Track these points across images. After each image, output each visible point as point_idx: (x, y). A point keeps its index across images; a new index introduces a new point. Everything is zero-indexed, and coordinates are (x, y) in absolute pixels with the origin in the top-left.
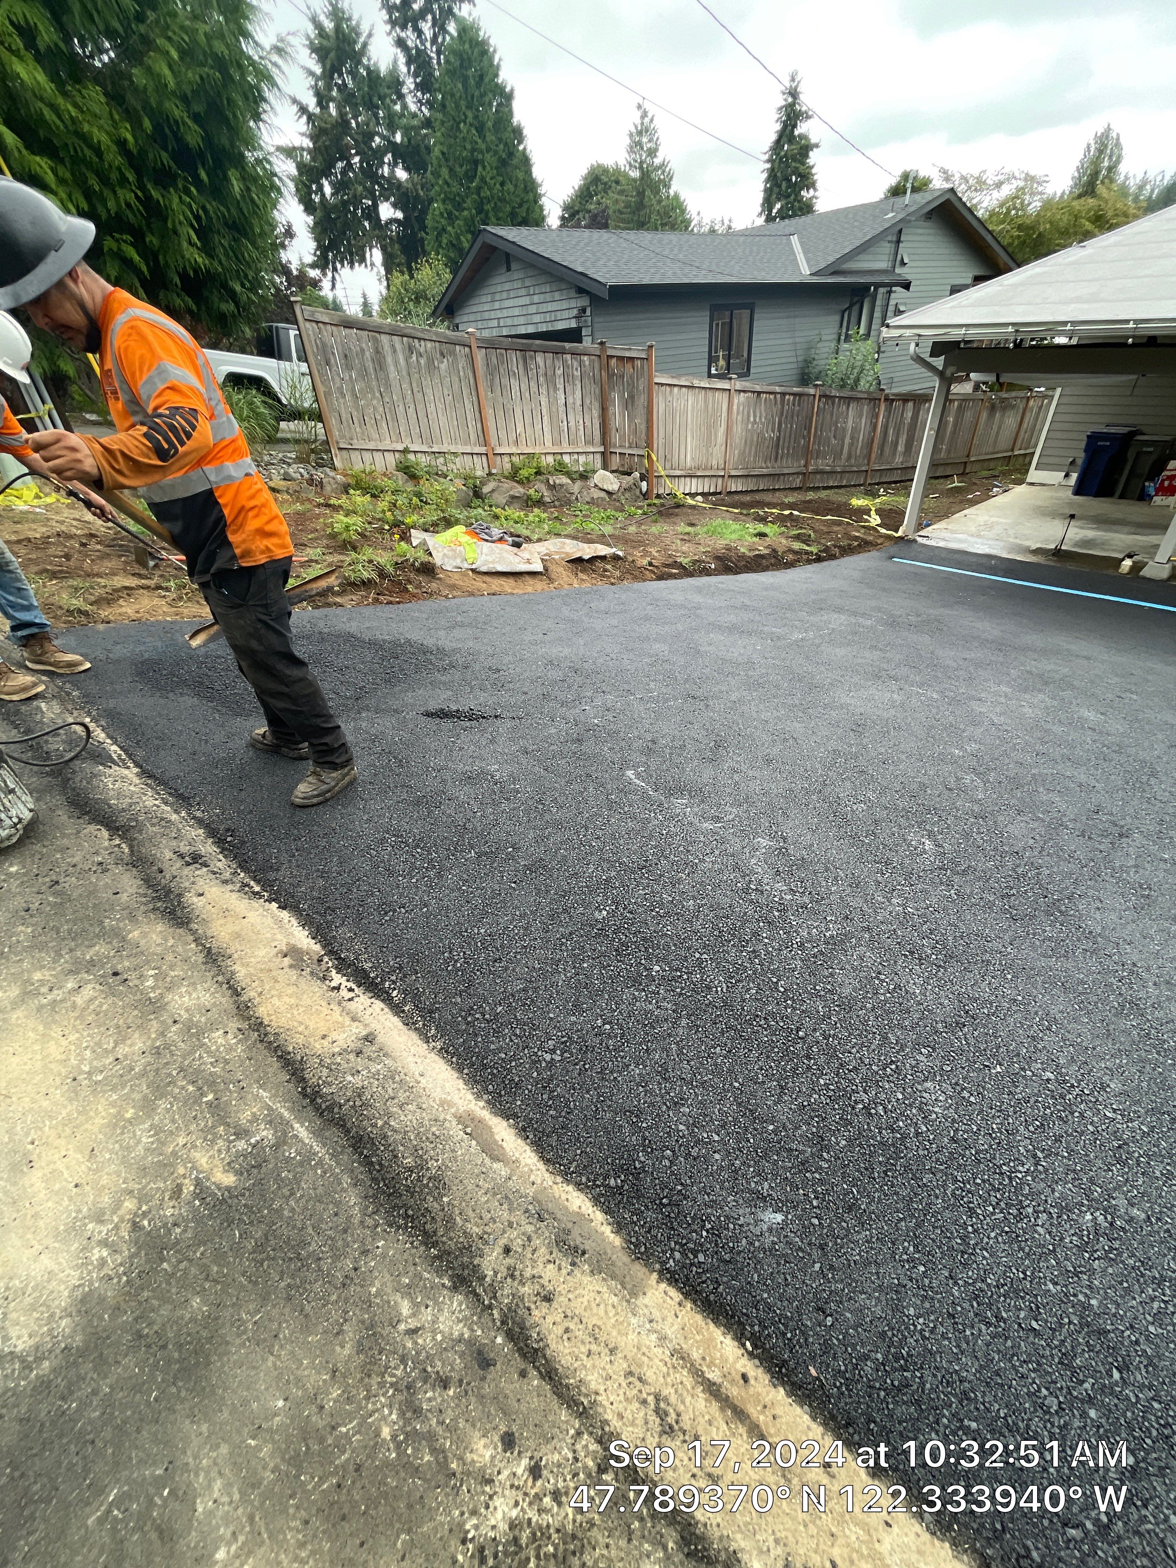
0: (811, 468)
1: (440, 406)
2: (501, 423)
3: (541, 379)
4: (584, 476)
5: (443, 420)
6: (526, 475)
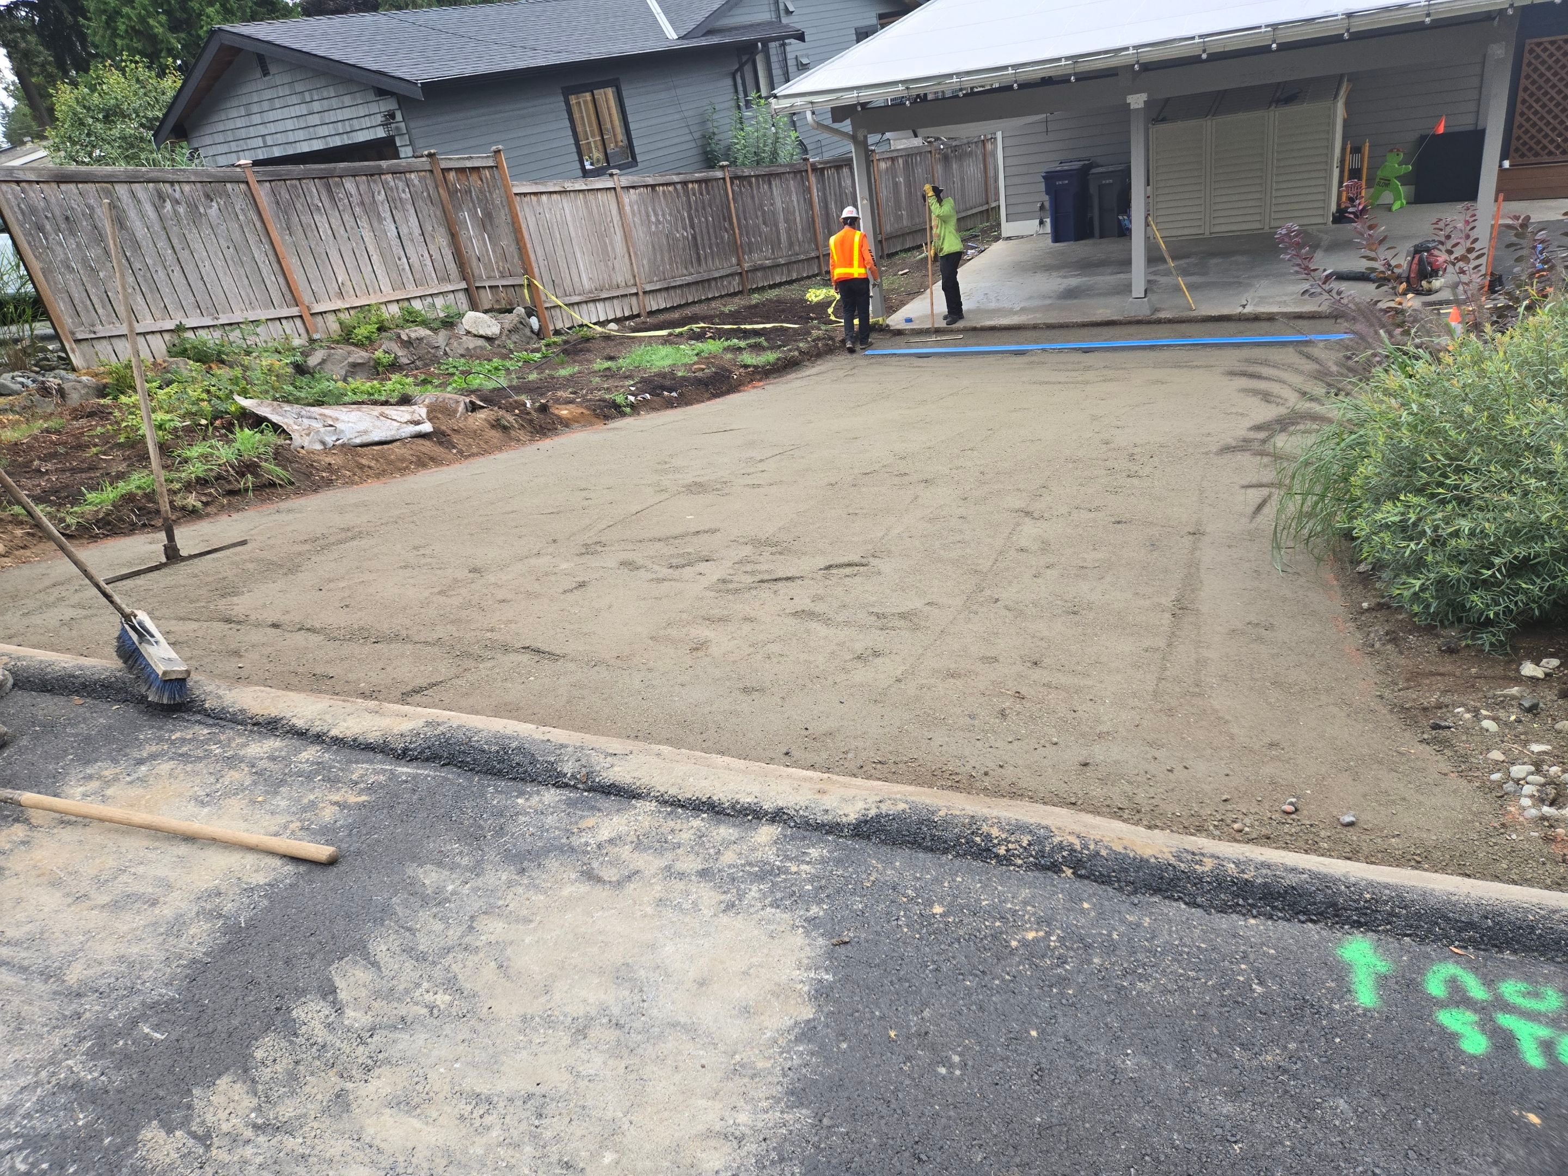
0: (746, 266)
1: (219, 264)
2: (313, 273)
3: (358, 210)
4: (449, 323)
5: (227, 282)
6: (366, 333)
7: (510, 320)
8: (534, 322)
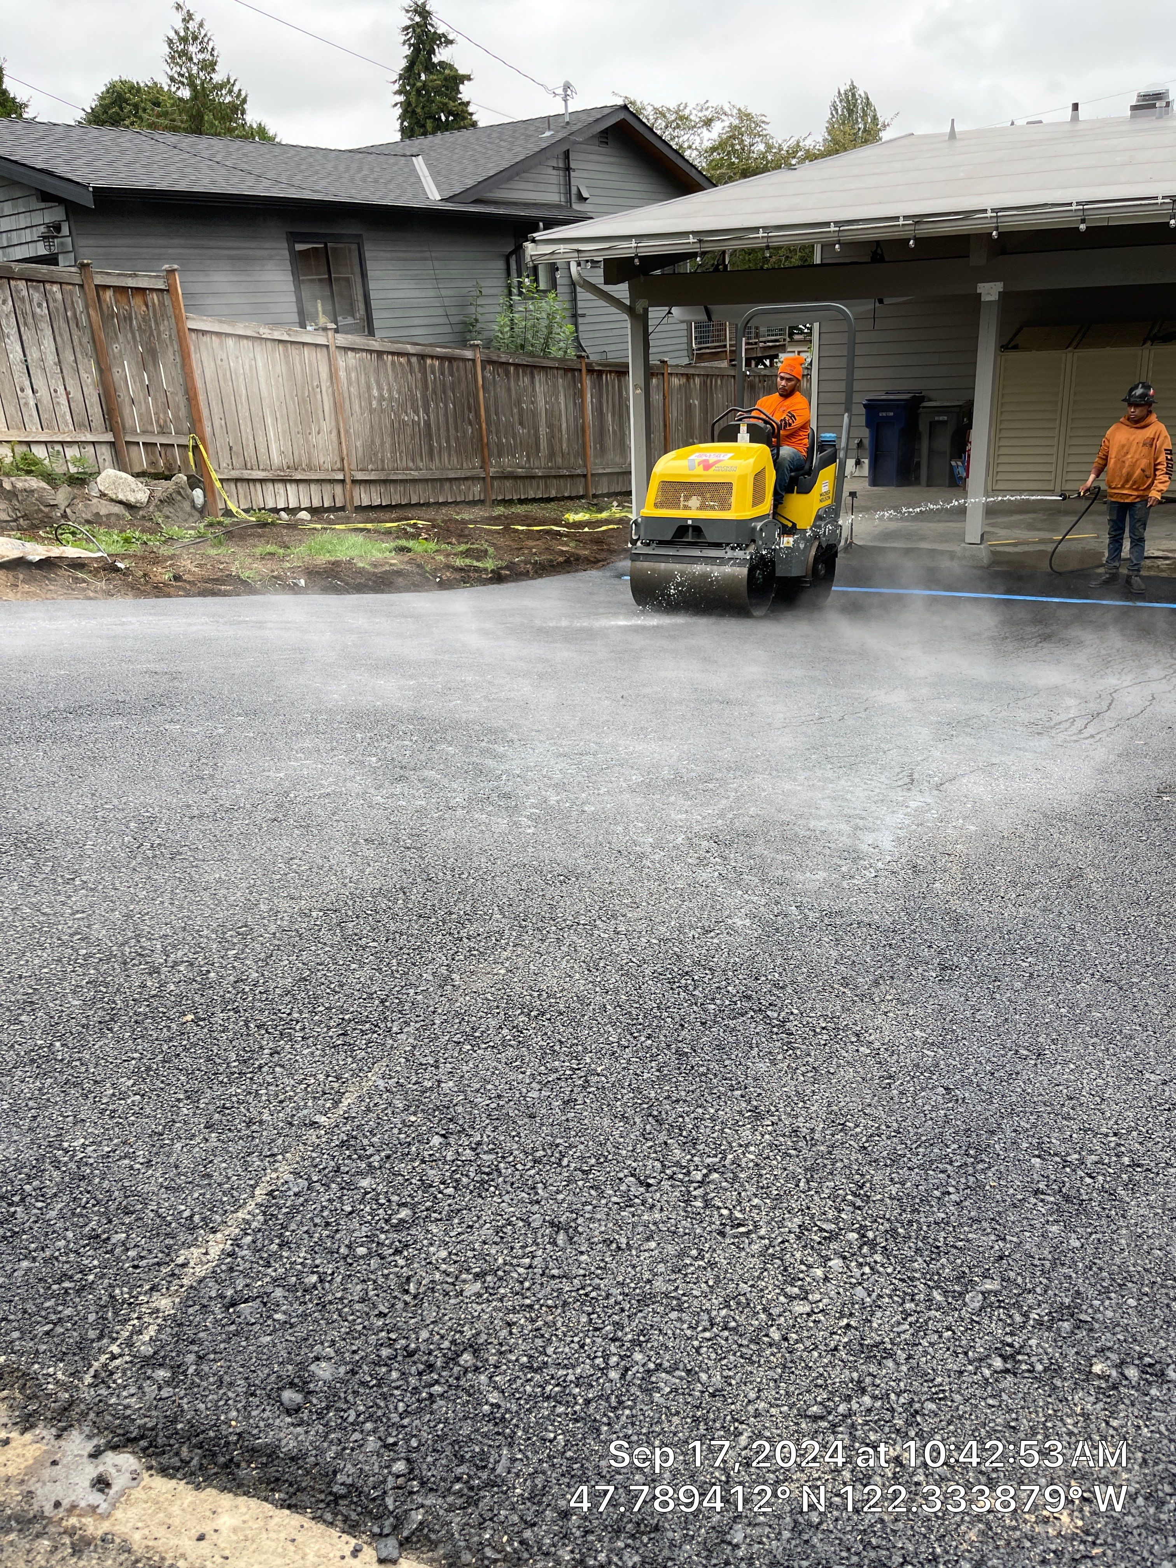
0: (492, 471)
4: (77, 480)
7: (163, 487)
8: (198, 494)
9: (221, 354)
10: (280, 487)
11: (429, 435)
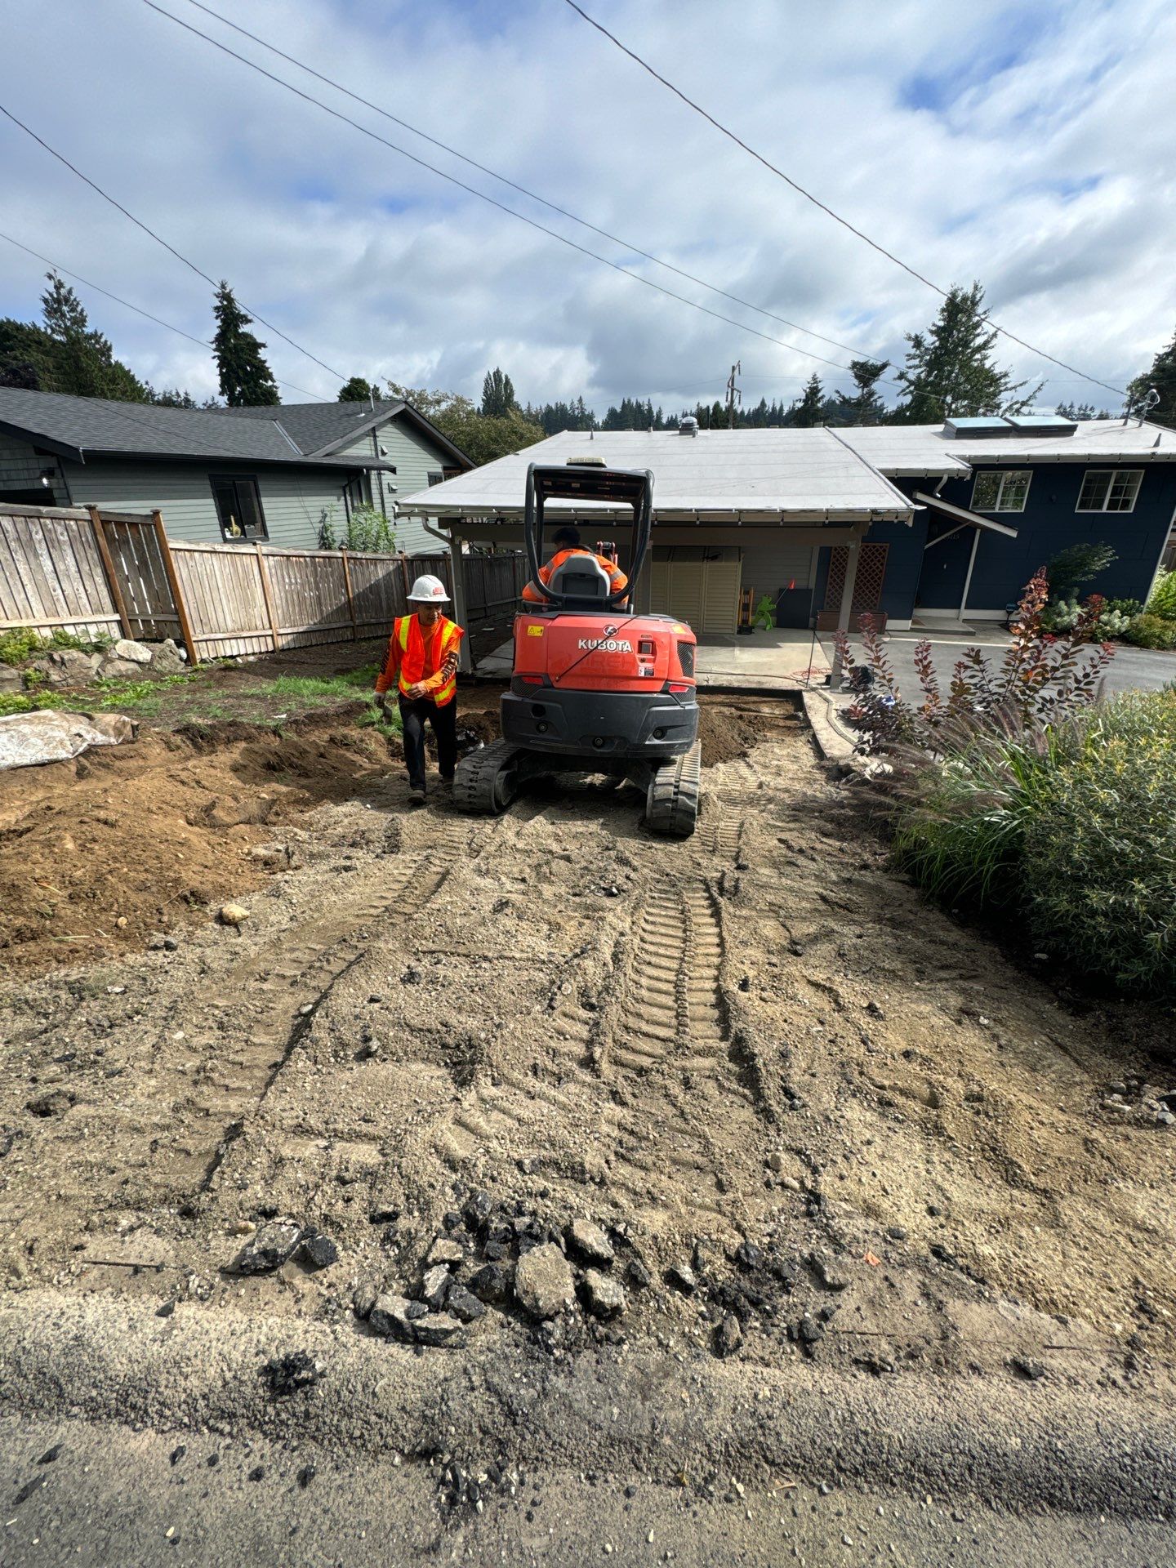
0: (357, 622)
3: (14, 545)
4: (101, 648)
6: (16, 652)
7: (160, 648)
8: (183, 651)
9: (191, 563)
10: (233, 641)
11: (320, 604)
